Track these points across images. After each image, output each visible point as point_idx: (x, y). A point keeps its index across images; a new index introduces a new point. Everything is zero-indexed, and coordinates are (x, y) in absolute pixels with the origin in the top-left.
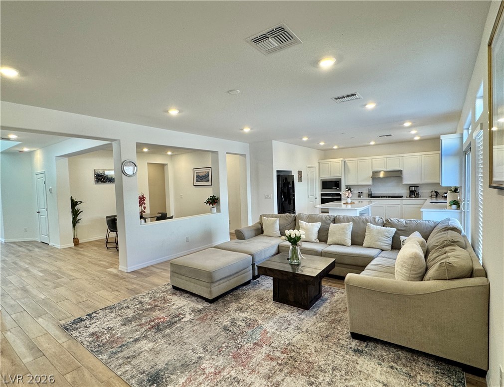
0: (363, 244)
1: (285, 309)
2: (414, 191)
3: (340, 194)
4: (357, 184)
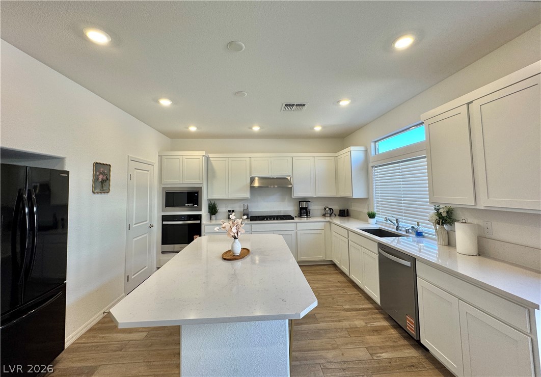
2: (306, 208)
3: (201, 215)
4: (227, 197)
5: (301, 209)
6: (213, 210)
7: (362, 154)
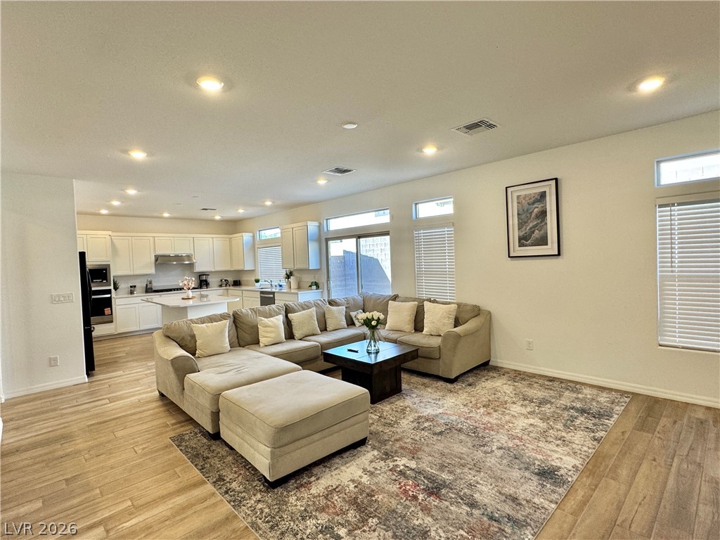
2: (205, 281)
3: (110, 290)
4: (131, 273)
5: (201, 281)
7: (251, 239)
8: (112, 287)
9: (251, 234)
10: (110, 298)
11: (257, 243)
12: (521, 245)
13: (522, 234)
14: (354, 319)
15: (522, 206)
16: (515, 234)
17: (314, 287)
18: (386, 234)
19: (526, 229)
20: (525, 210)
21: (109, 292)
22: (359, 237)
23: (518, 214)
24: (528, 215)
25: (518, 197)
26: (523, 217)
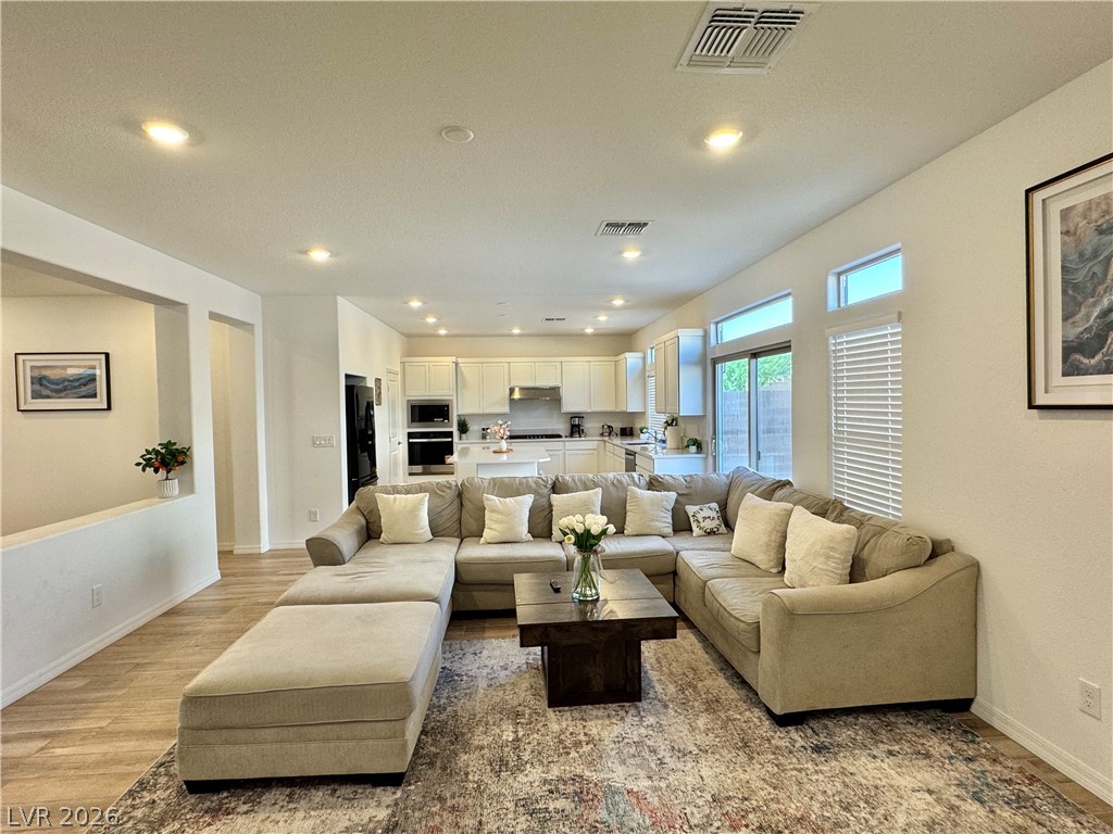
0: (624, 529)
1: (597, 717)
2: (578, 426)
3: (452, 432)
4: (481, 412)
5: (573, 426)
6: (463, 428)
7: (640, 362)
8: (454, 429)
9: (640, 355)
10: (451, 442)
11: (647, 369)
12: (1071, 369)
13: (1073, 332)
14: (692, 520)
15: (1078, 241)
16: (1053, 335)
17: (693, 449)
18: (784, 348)
19: (1088, 316)
20: (1089, 251)
21: (450, 434)
22: (755, 355)
23: (1064, 268)
24: (1098, 269)
25: (1065, 214)
26: (1080, 276)
